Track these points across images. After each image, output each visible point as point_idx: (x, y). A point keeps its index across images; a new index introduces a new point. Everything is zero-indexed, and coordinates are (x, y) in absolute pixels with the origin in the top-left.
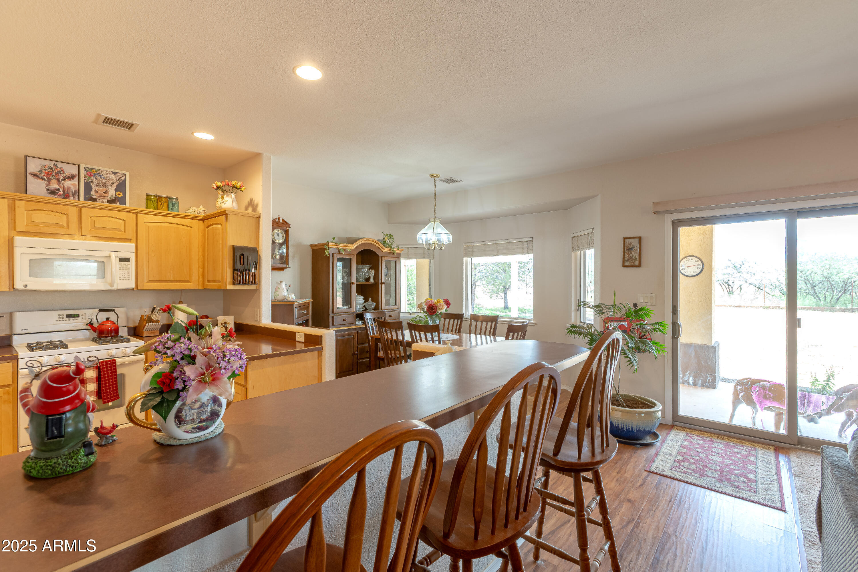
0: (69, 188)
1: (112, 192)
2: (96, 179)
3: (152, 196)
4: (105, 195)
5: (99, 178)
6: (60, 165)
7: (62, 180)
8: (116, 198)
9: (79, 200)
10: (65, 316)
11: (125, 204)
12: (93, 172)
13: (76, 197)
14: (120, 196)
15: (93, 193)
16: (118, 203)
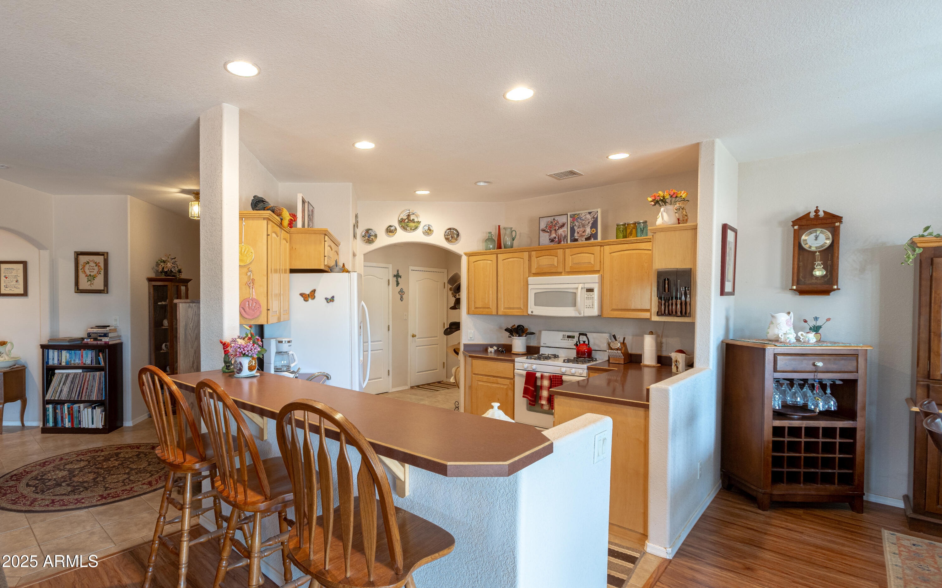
0: (561, 234)
1: (588, 231)
2: (578, 222)
3: (620, 225)
4: (584, 234)
5: (579, 220)
6: (556, 218)
7: (558, 229)
8: (591, 235)
9: (567, 243)
10: (566, 337)
11: (597, 239)
12: (576, 216)
13: (565, 240)
14: (594, 232)
15: (576, 234)
16: (592, 239)
